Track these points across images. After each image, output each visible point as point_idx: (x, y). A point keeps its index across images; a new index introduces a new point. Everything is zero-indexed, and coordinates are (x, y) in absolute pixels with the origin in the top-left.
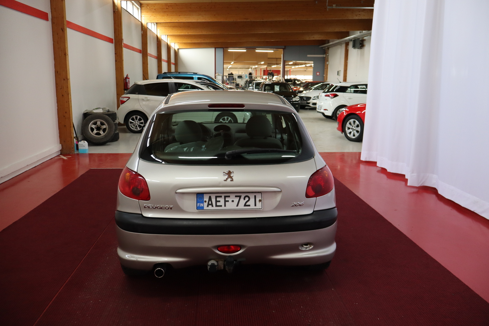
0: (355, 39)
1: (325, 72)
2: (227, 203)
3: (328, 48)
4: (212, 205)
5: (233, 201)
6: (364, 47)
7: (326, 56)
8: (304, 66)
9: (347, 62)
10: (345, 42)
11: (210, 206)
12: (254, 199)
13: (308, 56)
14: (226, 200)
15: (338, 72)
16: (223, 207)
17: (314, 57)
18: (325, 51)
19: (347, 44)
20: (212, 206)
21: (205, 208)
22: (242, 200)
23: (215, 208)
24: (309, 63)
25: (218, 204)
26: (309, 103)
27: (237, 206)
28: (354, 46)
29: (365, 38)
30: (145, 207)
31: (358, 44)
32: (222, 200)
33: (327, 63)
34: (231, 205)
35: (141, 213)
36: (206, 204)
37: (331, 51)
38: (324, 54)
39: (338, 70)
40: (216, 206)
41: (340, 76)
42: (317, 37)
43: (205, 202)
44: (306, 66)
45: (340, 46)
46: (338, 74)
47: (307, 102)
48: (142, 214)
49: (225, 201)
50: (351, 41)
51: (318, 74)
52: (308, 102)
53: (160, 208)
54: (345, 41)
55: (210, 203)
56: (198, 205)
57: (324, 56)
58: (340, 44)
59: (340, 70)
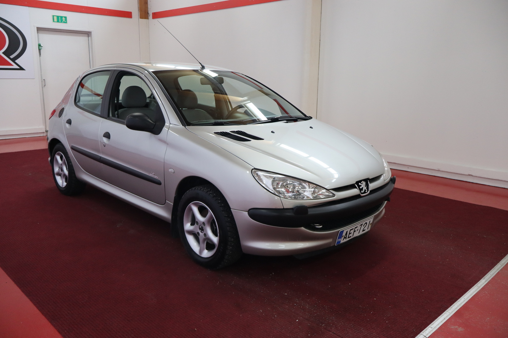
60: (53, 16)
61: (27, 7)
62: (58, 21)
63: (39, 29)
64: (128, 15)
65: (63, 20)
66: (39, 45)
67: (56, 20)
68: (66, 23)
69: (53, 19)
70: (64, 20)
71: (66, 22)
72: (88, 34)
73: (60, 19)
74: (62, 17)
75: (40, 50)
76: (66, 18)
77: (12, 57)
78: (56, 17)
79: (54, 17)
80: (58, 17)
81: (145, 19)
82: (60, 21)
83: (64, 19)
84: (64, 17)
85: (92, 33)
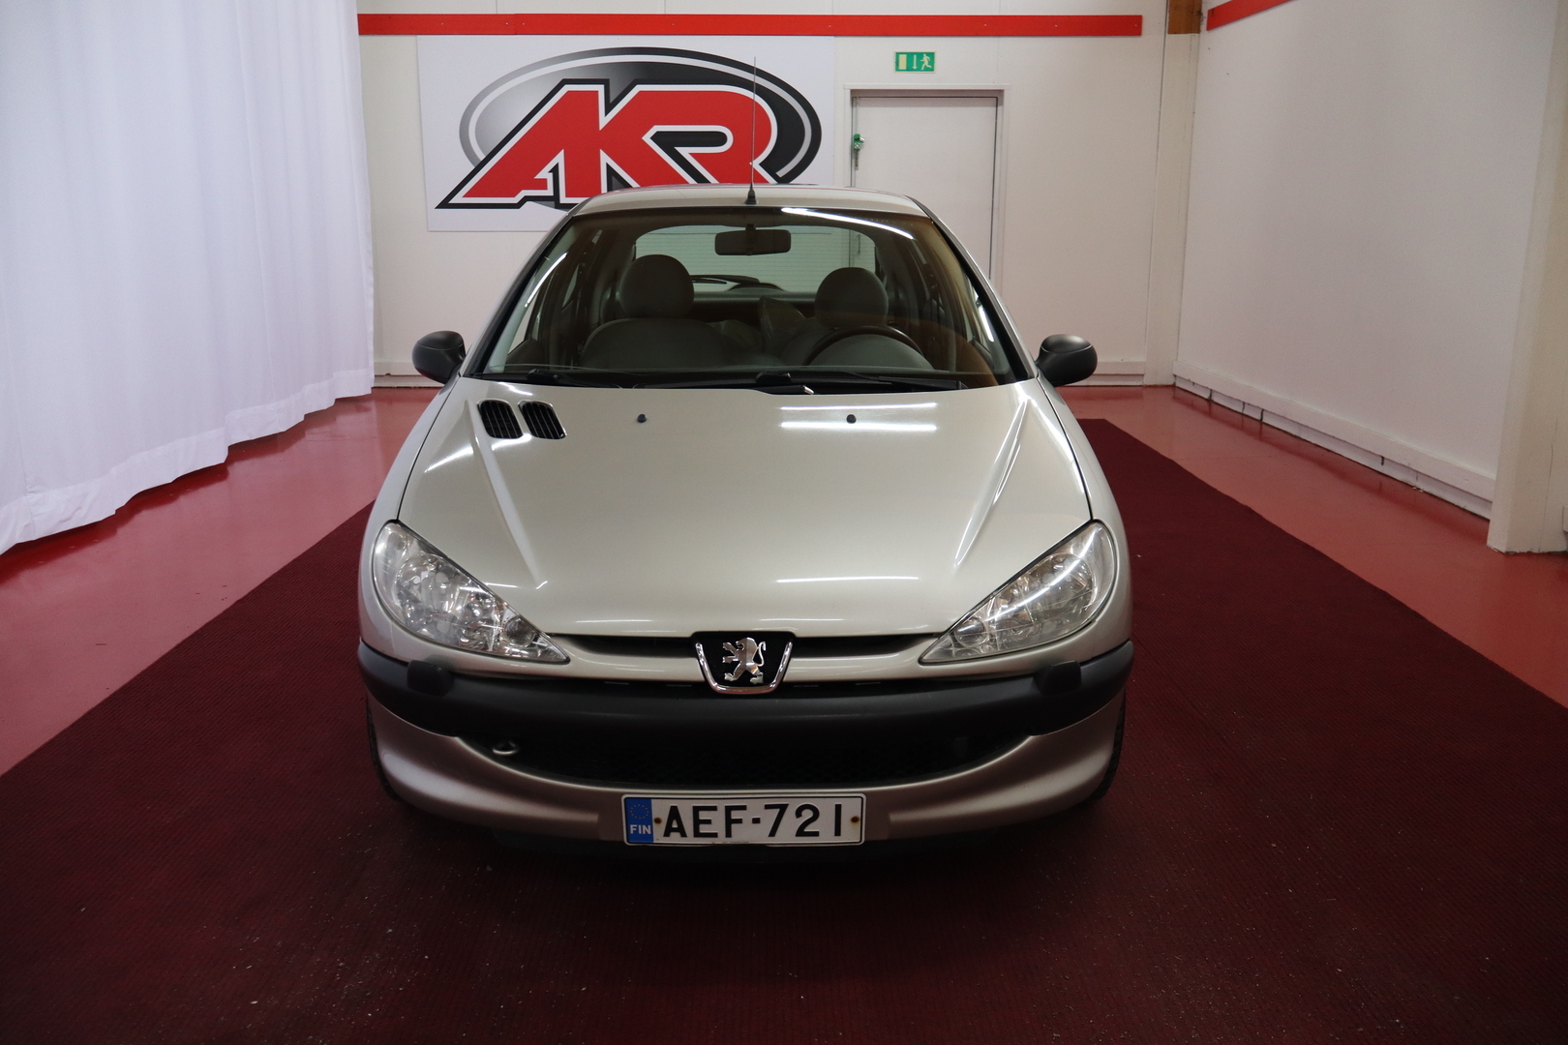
60: (898, 54)
61: (832, 38)
62: (909, 69)
63: (857, 96)
64: (1127, 26)
65: (923, 62)
66: (857, 139)
67: (903, 64)
68: (932, 70)
69: (897, 63)
70: (926, 63)
71: (933, 66)
72: (995, 97)
73: (916, 62)
74: (920, 55)
75: (855, 152)
76: (931, 55)
77: (781, 173)
78: (905, 56)
79: (901, 56)
80: (910, 55)
81: (1186, 32)
82: (915, 67)
83: (926, 59)
84: (928, 54)
85: (1006, 94)
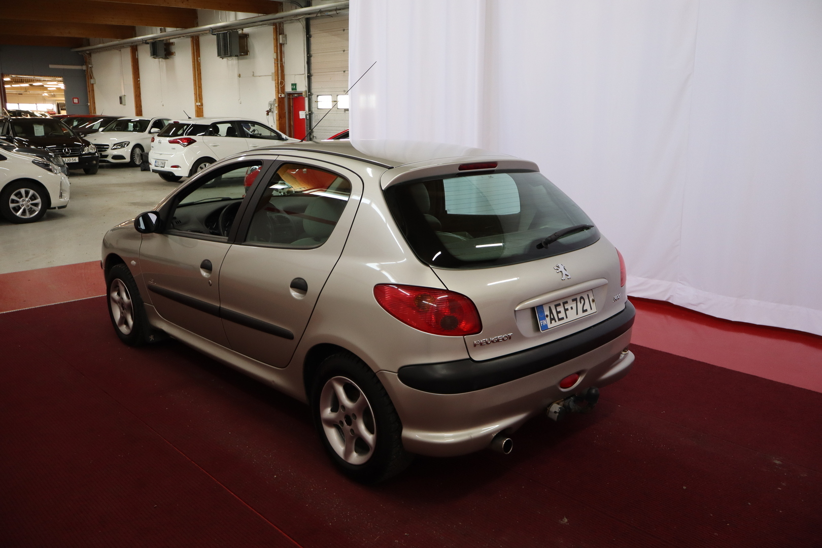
0: (156, 42)
1: (90, 97)
2: (567, 312)
3: (90, 54)
4: (554, 319)
5: (572, 308)
6: (172, 56)
7: (87, 67)
8: (27, 85)
9: (139, 81)
10: (130, 44)
11: (553, 322)
12: (588, 300)
13: (51, 66)
14: (566, 308)
15: (121, 98)
16: (565, 321)
17: (63, 69)
18: (84, 60)
19: (134, 49)
20: (556, 321)
21: (550, 326)
22: (579, 303)
23: (559, 323)
24: (40, 81)
25: (560, 316)
26: (106, 156)
27: (577, 314)
28: (155, 54)
29: (171, 41)
30: (475, 345)
31: (161, 51)
32: (561, 309)
33: (92, 81)
34: (572, 315)
35: (468, 357)
36: (548, 319)
37: (96, 59)
38: (82, 65)
39: (120, 95)
40: (560, 319)
41: (125, 105)
42: (74, 33)
43: (547, 316)
44: (31, 85)
45: (117, 51)
46: (121, 103)
47: (101, 154)
48: (471, 359)
49: (566, 310)
50: (148, 43)
51: (76, 101)
52: (104, 153)
53: (497, 341)
54: (132, 43)
55: (552, 317)
56: (541, 323)
57: (84, 68)
58: (119, 47)
59: (123, 94)
